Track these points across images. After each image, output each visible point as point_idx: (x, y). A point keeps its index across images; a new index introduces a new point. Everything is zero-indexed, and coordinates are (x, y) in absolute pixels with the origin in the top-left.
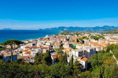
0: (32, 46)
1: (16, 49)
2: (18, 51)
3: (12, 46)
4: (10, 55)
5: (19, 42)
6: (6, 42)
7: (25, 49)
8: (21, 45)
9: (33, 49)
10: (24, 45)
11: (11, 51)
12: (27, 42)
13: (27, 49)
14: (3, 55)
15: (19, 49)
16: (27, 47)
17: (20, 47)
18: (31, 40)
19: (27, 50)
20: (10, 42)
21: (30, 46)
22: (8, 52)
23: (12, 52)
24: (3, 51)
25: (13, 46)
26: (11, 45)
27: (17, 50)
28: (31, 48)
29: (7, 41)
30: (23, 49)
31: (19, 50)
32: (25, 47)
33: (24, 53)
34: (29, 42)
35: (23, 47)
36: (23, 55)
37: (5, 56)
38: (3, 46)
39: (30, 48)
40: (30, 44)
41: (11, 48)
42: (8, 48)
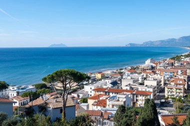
0: (110, 86)
1: (75, 91)
2: (78, 96)
3: (66, 85)
4: (61, 105)
5: (81, 75)
6: (54, 75)
7: (93, 94)
8: (85, 83)
9: (111, 95)
10: (92, 83)
11: (63, 97)
12: (99, 76)
13: (97, 93)
14: (46, 104)
15: (80, 91)
16: (97, 90)
17: (83, 88)
18: (108, 72)
19: (99, 96)
20: (62, 76)
21: (105, 87)
22: (57, 97)
23: (65, 98)
24: (48, 96)
25: (68, 85)
26: (63, 82)
27: (75, 95)
28: (109, 93)
29: (56, 73)
30: (89, 93)
31: (81, 95)
32: (93, 88)
33: (91, 102)
34: (104, 77)
35: (89, 89)
36: (88, 106)
37: (51, 106)
38: (48, 85)
39: (106, 92)
40: (107, 81)
41: (62, 88)
42: (57, 90)
